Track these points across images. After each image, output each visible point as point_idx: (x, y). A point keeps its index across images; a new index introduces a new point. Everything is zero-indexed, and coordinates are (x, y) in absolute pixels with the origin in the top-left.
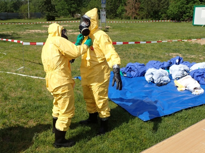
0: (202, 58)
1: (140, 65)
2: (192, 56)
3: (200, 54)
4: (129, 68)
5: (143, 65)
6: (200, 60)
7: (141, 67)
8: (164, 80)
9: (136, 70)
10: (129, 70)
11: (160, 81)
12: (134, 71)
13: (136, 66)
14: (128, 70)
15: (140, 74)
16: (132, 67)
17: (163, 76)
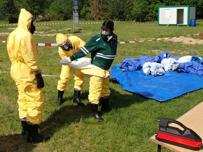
0: (181, 53)
1: (136, 60)
2: (173, 52)
4: (126, 63)
5: (138, 60)
6: (180, 55)
7: (137, 62)
8: (160, 71)
9: (133, 64)
10: (126, 65)
11: (157, 72)
12: (131, 66)
13: (133, 61)
14: (124, 65)
15: (136, 68)
16: (129, 62)
17: (159, 68)
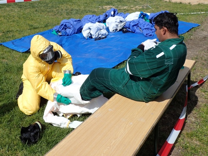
0: (134, 9)
2: (125, 7)
3: (131, 5)
4: (64, 25)
5: (79, 21)
6: (132, 10)
7: (77, 23)
8: (102, 34)
10: (63, 28)
12: (69, 28)
17: (101, 30)
